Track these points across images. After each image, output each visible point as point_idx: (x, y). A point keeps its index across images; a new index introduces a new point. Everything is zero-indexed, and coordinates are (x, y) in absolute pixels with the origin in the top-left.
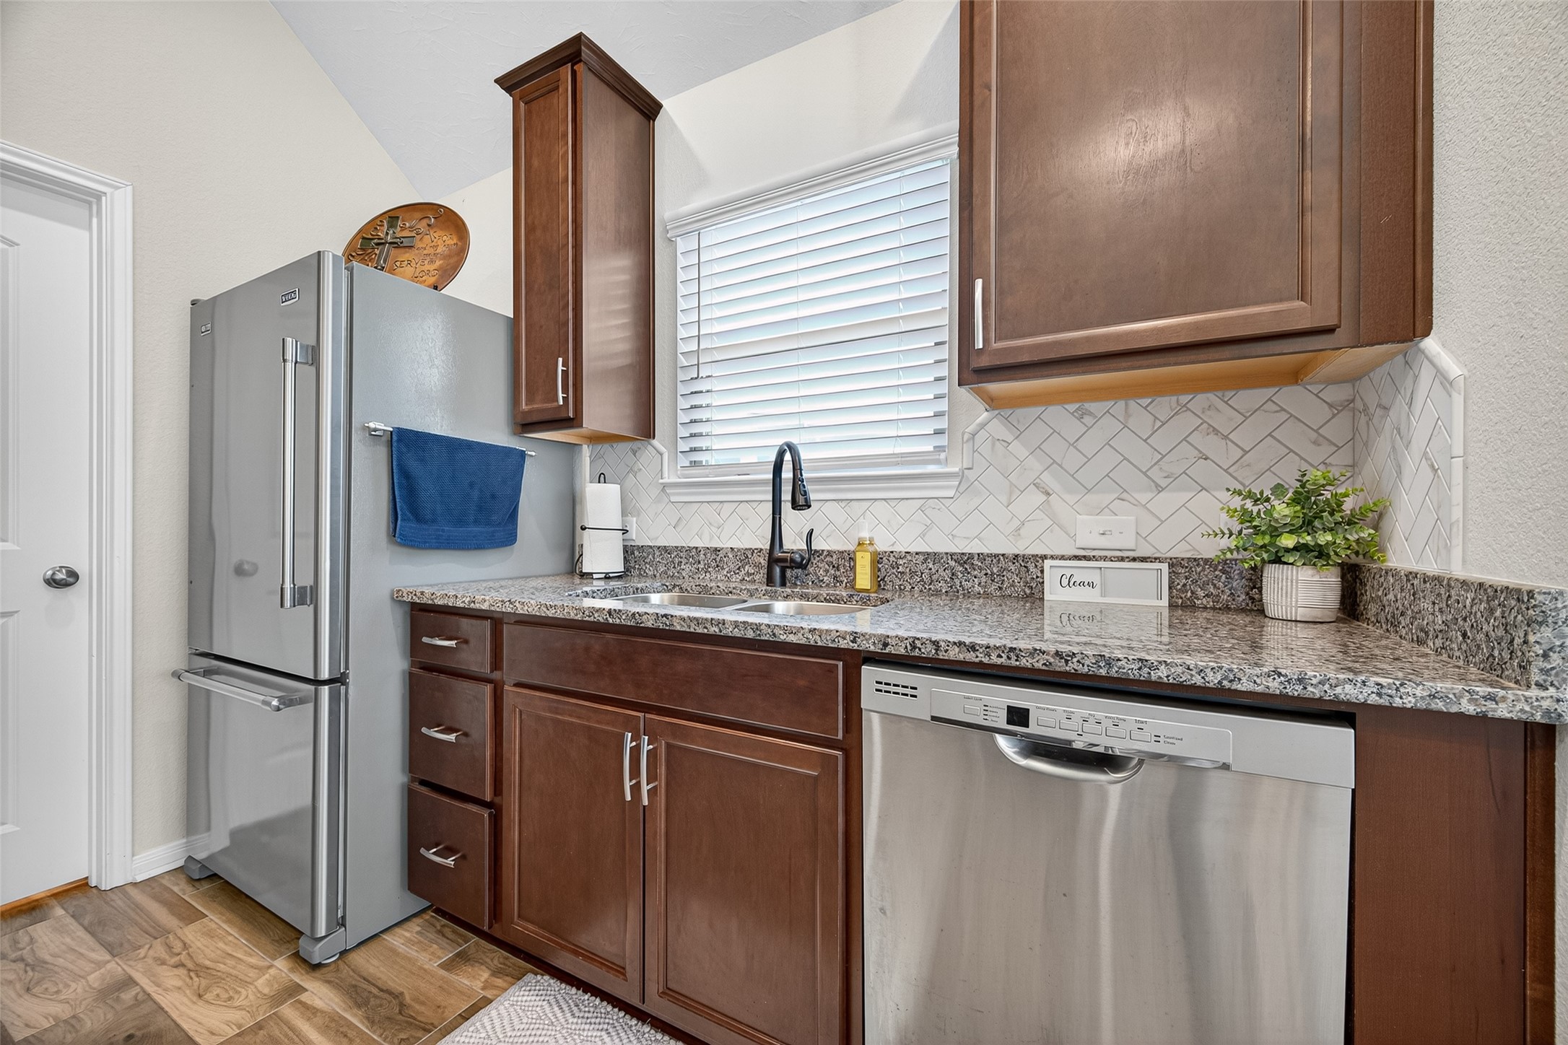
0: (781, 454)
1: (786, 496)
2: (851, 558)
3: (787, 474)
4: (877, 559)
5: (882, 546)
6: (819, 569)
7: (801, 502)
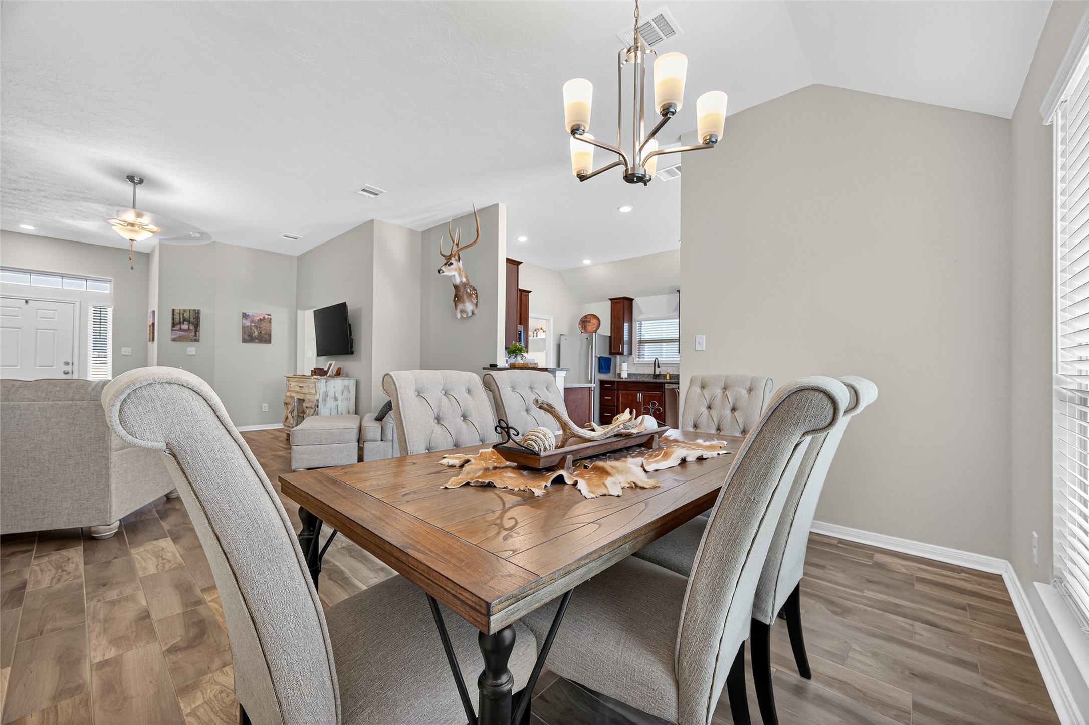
0: (655, 361)
1: (656, 365)
2: (666, 375)
3: (656, 362)
4: (670, 375)
5: (671, 374)
6: (661, 377)
7: (659, 367)
